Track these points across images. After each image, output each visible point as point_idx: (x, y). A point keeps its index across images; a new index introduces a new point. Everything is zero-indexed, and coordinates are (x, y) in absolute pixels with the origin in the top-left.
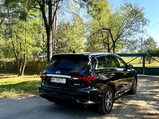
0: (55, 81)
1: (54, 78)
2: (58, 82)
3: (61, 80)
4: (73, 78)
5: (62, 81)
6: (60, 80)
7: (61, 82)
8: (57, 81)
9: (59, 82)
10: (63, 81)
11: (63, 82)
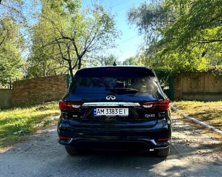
0: (105, 114)
1: (102, 109)
2: (112, 114)
3: (118, 111)
4: (144, 106)
5: (121, 113)
6: (115, 111)
7: (118, 114)
8: (108, 114)
9: (115, 114)
10: (123, 112)
11: (123, 114)
